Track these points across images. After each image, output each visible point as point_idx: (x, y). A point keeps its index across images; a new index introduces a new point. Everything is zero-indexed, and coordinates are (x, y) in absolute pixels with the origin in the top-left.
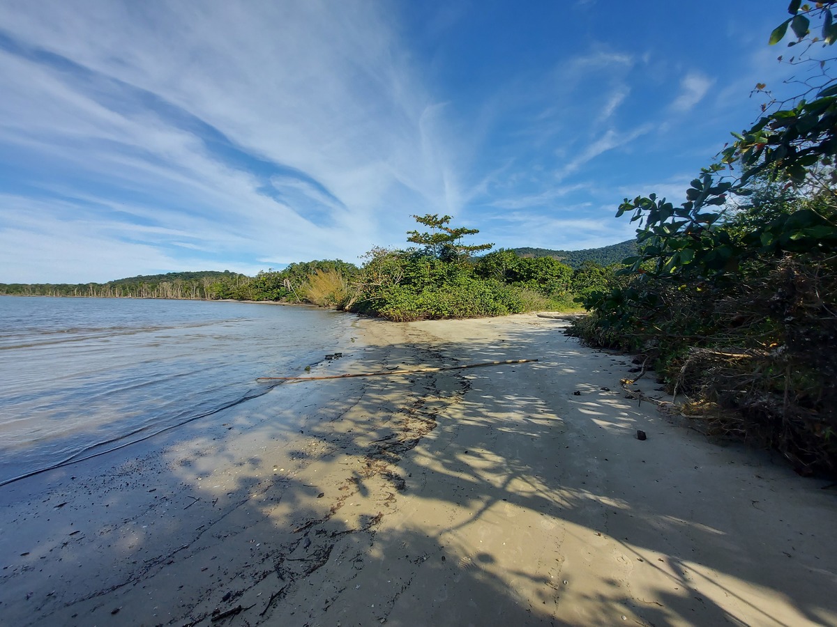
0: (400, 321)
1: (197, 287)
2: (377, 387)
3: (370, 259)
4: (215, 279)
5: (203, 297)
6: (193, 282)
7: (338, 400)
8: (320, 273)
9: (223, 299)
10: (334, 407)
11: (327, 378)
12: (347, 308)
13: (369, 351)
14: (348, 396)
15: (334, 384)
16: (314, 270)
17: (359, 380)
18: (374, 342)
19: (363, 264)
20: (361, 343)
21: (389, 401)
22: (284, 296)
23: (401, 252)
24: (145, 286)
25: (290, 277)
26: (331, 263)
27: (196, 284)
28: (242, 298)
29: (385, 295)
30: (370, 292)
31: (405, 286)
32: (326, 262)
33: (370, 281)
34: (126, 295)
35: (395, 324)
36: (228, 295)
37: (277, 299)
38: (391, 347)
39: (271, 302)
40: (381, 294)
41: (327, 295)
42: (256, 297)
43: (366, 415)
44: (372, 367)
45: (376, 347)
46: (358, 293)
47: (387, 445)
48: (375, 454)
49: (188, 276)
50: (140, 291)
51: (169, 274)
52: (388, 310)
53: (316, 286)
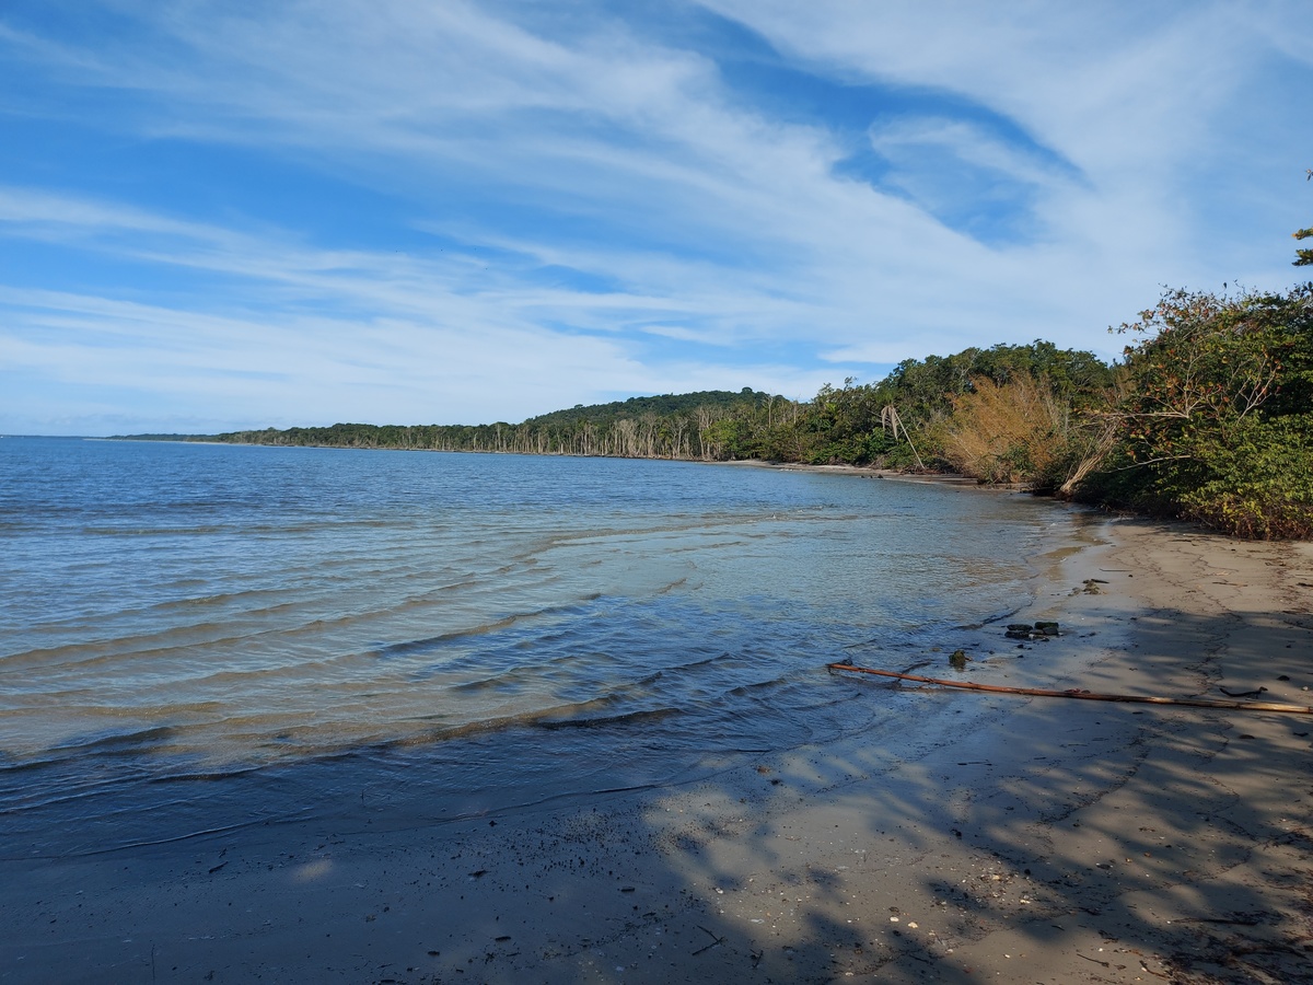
0: (1260, 536)
1: (684, 431)
2: (1188, 745)
3: (1152, 333)
4: (721, 411)
5: (697, 453)
6: (678, 418)
7: (1056, 763)
8: (986, 387)
9: (738, 458)
10: (1046, 783)
11: (1017, 692)
12: (1067, 487)
13: (1151, 626)
14: (1090, 758)
15: (1041, 712)
16: (966, 377)
17: (1123, 714)
18: (1164, 597)
19: (1128, 349)
20: (1121, 598)
21: (1236, 799)
22: (882, 452)
23: (1270, 301)
24: (588, 429)
25: (898, 400)
26: (1020, 353)
27: (682, 423)
28: (779, 458)
29: (1206, 450)
30: (1152, 441)
31: (1284, 420)
32: (1002, 351)
33: (1149, 404)
34: (555, 449)
35: (1243, 547)
36: (747, 448)
37: (862, 460)
38: (1234, 624)
39: (849, 468)
40: (1191, 448)
41: (1003, 448)
42: (812, 455)
43: (1159, 830)
44: (1169, 677)
45: (1177, 615)
46: (1107, 443)
47: (1244, 944)
48: (1199, 959)
49: (667, 404)
50: (580, 440)
51: (631, 400)
52: (1212, 497)
53: (974, 425)
